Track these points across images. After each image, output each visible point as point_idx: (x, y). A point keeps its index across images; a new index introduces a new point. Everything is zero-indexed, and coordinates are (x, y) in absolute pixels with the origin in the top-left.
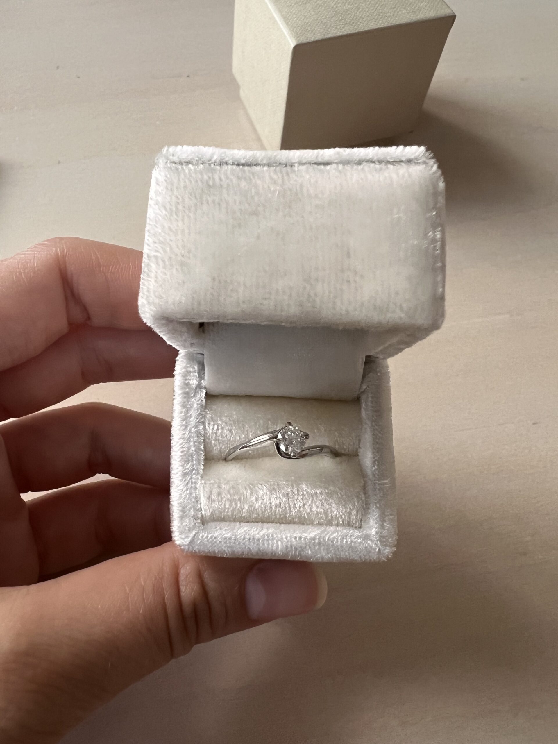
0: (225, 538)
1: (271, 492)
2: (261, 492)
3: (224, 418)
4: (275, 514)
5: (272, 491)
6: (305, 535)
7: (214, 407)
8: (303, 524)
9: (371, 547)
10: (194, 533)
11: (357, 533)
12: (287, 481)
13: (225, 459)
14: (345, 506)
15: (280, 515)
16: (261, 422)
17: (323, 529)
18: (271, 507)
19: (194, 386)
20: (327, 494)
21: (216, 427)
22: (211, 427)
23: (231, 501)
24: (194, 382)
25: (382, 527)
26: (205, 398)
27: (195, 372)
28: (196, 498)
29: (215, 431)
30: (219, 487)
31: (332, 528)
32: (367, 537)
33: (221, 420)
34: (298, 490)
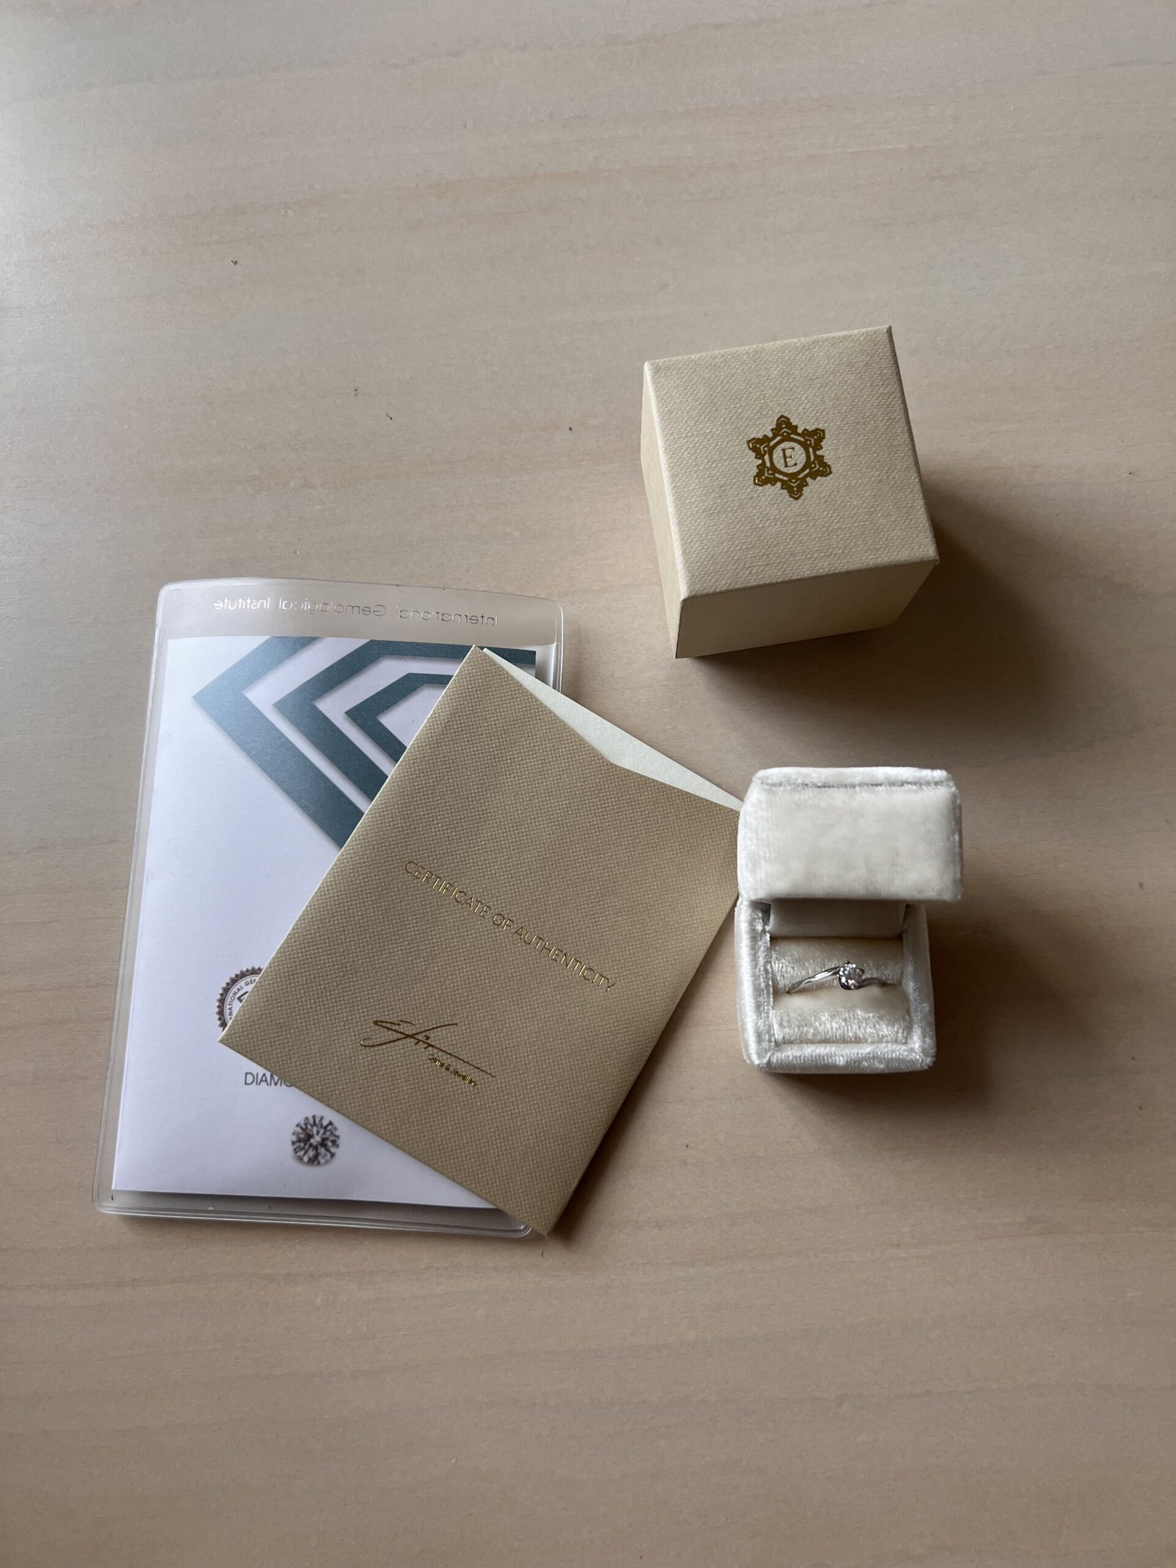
0: (796, 1057)
1: (831, 1017)
2: (823, 1018)
3: (787, 958)
4: (836, 1036)
5: (833, 1017)
6: (861, 1051)
7: (778, 948)
8: (859, 1043)
9: (915, 1058)
10: (769, 1054)
11: (903, 1047)
12: (844, 1008)
13: (789, 992)
14: (893, 1026)
15: (840, 1036)
16: (819, 959)
17: (875, 1045)
18: (832, 1030)
19: (760, 931)
20: (879, 1018)
21: (781, 965)
22: (777, 966)
23: (799, 1027)
24: (759, 928)
25: (924, 1042)
26: (771, 941)
27: (759, 919)
28: (769, 1025)
29: (780, 969)
30: (788, 1015)
31: (884, 1045)
32: (912, 1050)
33: (785, 959)
34: (854, 1015)
